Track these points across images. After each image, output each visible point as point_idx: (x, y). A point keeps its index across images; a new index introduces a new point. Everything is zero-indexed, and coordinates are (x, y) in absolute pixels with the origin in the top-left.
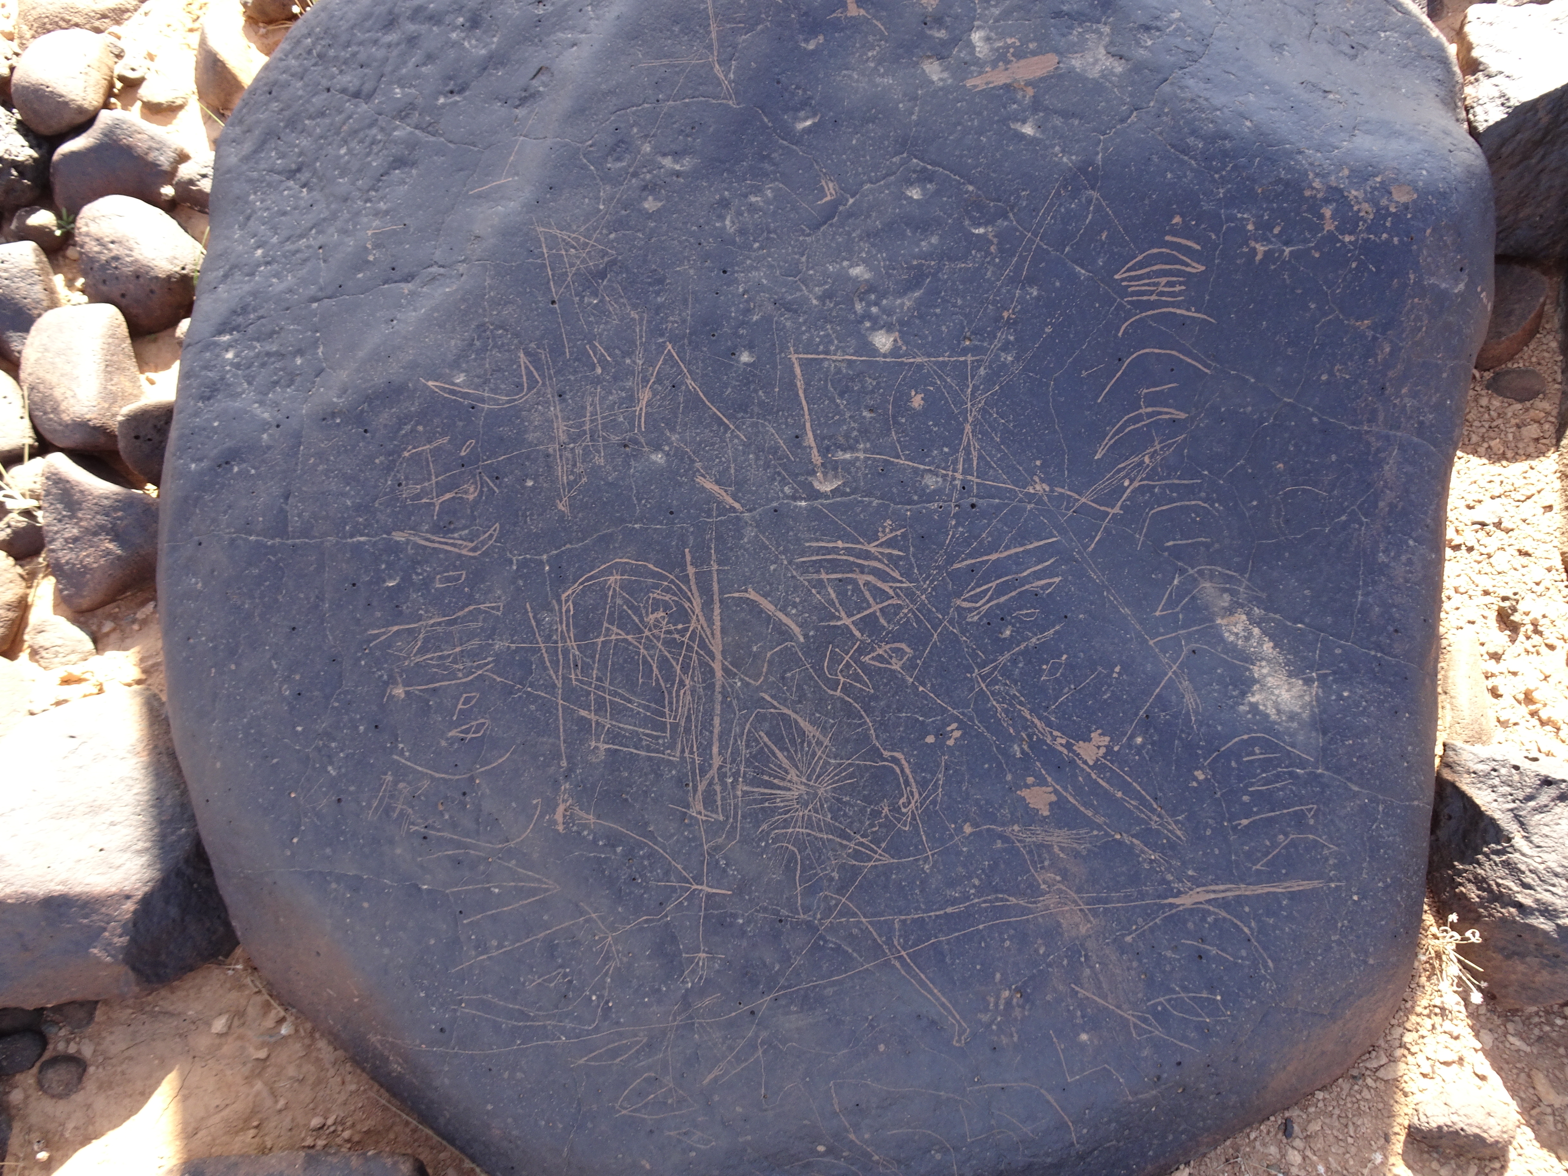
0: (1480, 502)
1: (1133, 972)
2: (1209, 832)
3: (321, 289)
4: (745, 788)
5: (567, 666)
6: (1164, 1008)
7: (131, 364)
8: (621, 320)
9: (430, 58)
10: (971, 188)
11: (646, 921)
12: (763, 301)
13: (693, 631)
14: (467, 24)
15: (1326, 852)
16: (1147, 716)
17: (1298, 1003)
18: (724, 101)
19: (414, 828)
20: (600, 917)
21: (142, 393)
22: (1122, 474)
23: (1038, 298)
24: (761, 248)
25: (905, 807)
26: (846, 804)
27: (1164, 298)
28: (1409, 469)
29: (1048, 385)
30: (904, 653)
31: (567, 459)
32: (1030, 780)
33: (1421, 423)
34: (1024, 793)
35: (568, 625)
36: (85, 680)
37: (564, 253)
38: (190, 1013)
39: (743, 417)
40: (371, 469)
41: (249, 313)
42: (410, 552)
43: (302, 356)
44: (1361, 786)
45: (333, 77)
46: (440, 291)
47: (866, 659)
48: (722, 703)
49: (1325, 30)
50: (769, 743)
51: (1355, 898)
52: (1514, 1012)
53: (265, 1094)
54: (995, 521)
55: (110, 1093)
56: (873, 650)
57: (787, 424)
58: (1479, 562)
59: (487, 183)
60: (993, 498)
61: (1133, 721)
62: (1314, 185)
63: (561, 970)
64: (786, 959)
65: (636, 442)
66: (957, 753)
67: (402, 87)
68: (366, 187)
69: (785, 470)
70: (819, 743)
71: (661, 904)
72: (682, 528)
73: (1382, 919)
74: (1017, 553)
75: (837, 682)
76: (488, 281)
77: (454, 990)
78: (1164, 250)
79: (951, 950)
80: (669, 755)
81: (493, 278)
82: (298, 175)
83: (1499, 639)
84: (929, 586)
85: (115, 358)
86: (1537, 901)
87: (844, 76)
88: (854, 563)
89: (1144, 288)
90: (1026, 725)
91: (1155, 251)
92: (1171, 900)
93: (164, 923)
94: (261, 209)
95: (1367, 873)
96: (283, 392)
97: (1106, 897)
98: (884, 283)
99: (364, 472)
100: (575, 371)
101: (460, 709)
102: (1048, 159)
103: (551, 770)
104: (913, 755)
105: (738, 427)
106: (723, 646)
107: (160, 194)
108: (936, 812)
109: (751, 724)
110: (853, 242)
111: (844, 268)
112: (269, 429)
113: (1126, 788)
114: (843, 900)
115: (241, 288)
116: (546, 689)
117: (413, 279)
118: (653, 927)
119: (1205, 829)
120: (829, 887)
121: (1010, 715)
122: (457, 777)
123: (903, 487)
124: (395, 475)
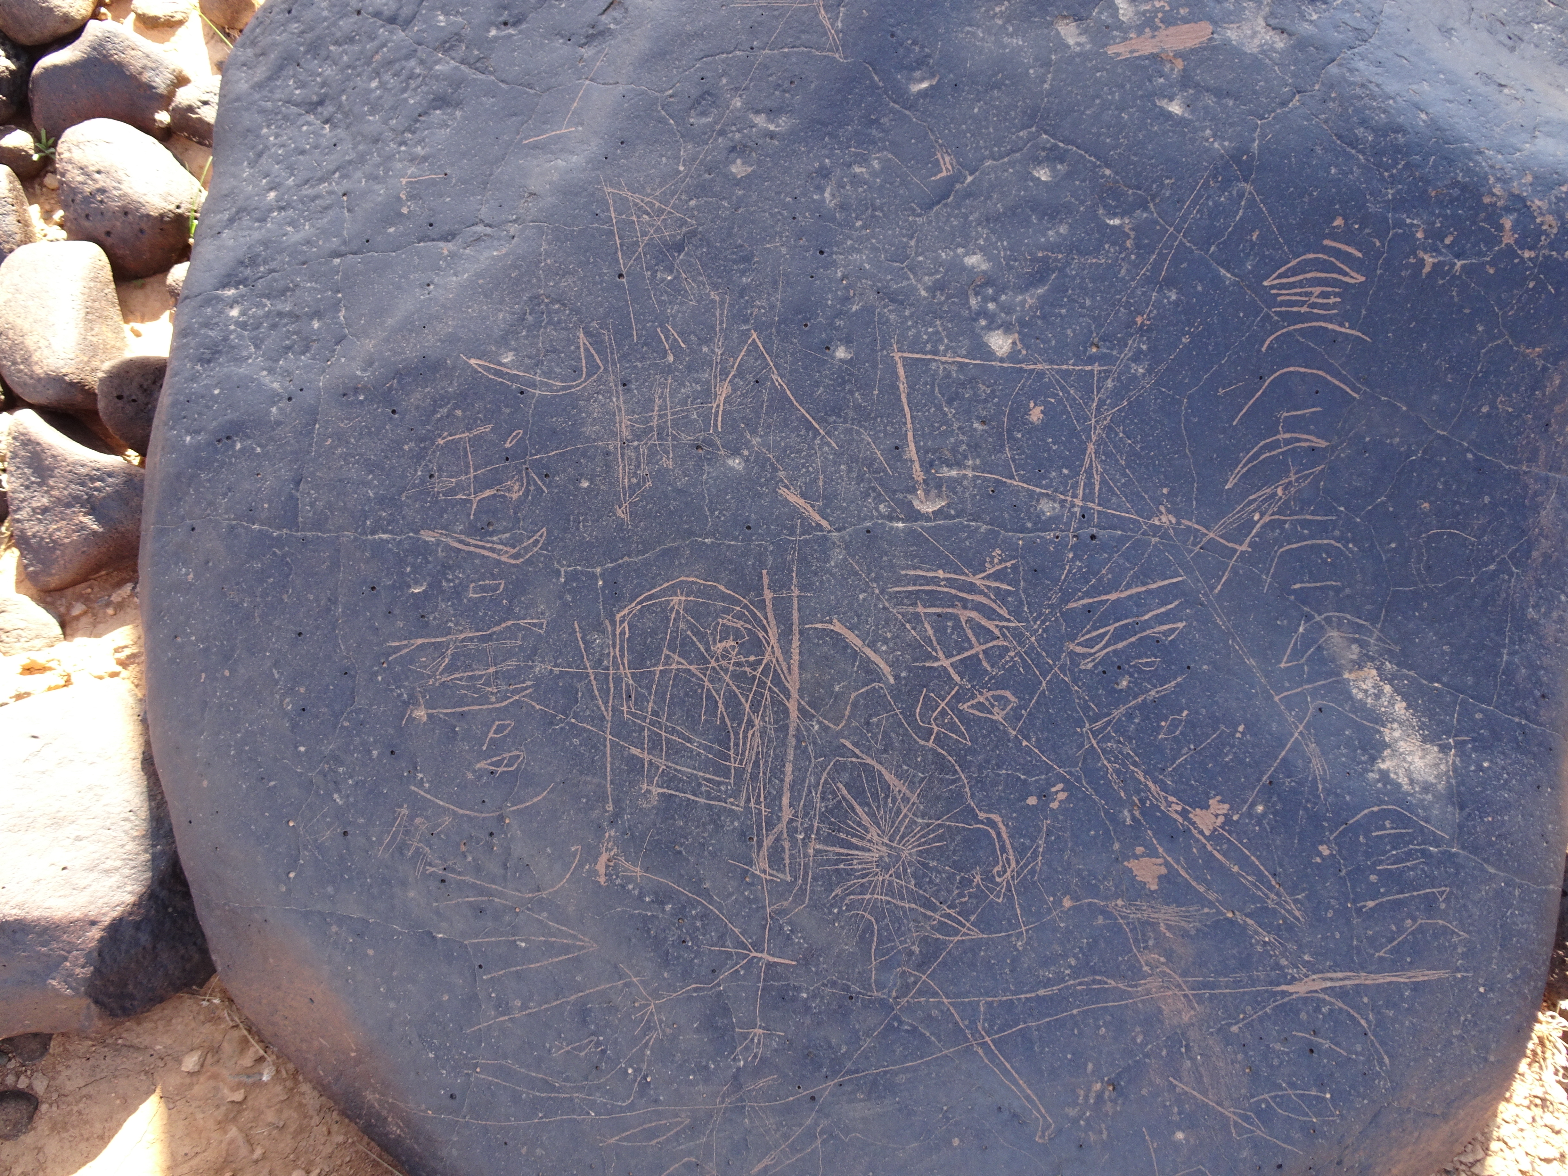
1: (1237, 1066)
2: (1330, 914)
3: (345, 243)
4: (818, 847)
5: (618, 696)
6: (1268, 1106)
7: (115, 312)
8: (699, 302)
10: (1108, 172)
11: (696, 990)
12: (864, 288)
13: (767, 664)
15: (1455, 939)
16: (1271, 783)
17: (1411, 1102)
18: (830, 54)
19: (431, 870)
20: (642, 982)
21: (126, 346)
22: (1252, 507)
23: (1176, 304)
24: (864, 227)
25: (999, 876)
26: (931, 869)
27: (1315, 311)
29: (1180, 402)
30: (1007, 701)
31: (630, 459)
32: (1139, 850)
34: (1132, 864)
35: (622, 650)
36: (50, 669)
37: (634, 218)
38: (158, 1047)
39: (835, 422)
40: (399, 456)
41: (259, 265)
43: (319, 319)
44: (1498, 868)
46: (486, 254)
47: (964, 707)
48: (796, 748)
49: (1482, 17)
50: (848, 797)
51: (1482, 990)
53: (240, 1141)
54: (1116, 555)
55: (65, 1135)
56: (973, 697)
57: (885, 432)
59: (545, 132)
60: (1116, 528)
61: (1255, 787)
62: (1494, 190)
63: (594, 1038)
64: (854, 1041)
65: (711, 444)
66: (1061, 817)
67: (447, 14)
68: (401, 128)
69: (882, 485)
70: (905, 799)
71: (714, 971)
72: (760, 546)
73: (1506, 1014)
74: (1138, 594)
75: (931, 731)
76: (545, 246)
77: (469, 1052)
78: (1320, 256)
79: (1041, 1037)
80: (732, 804)
81: (549, 244)
82: (320, 109)
84: (1040, 626)
85: (97, 305)
87: (968, 33)
88: (956, 596)
89: (1294, 298)
90: (1139, 789)
91: (1311, 256)
92: (1284, 988)
93: (133, 952)
94: (274, 145)
95: (1497, 964)
96: (297, 360)
97: (1213, 982)
98: (1004, 275)
99: (389, 459)
100: (643, 358)
101: (491, 738)
102: (1198, 143)
103: (595, 814)
104: (1011, 818)
105: (828, 433)
106: (801, 684)
107: (155, 120)
108: (1034, 883)
109: (828, 773)
110: (970, 226)
111: (958, 256)
112: (279, 401)
113: (1244, 862)
114: (924, 977)
115: (250, 235)
116: (593, 721)
117: (454, 238)
118: (704, 997)
119: (1326, 911)
120: (907, 962)
121: (1122, 777)
122: (484, 815)
123: (1015, 512)
124: (427, 465)
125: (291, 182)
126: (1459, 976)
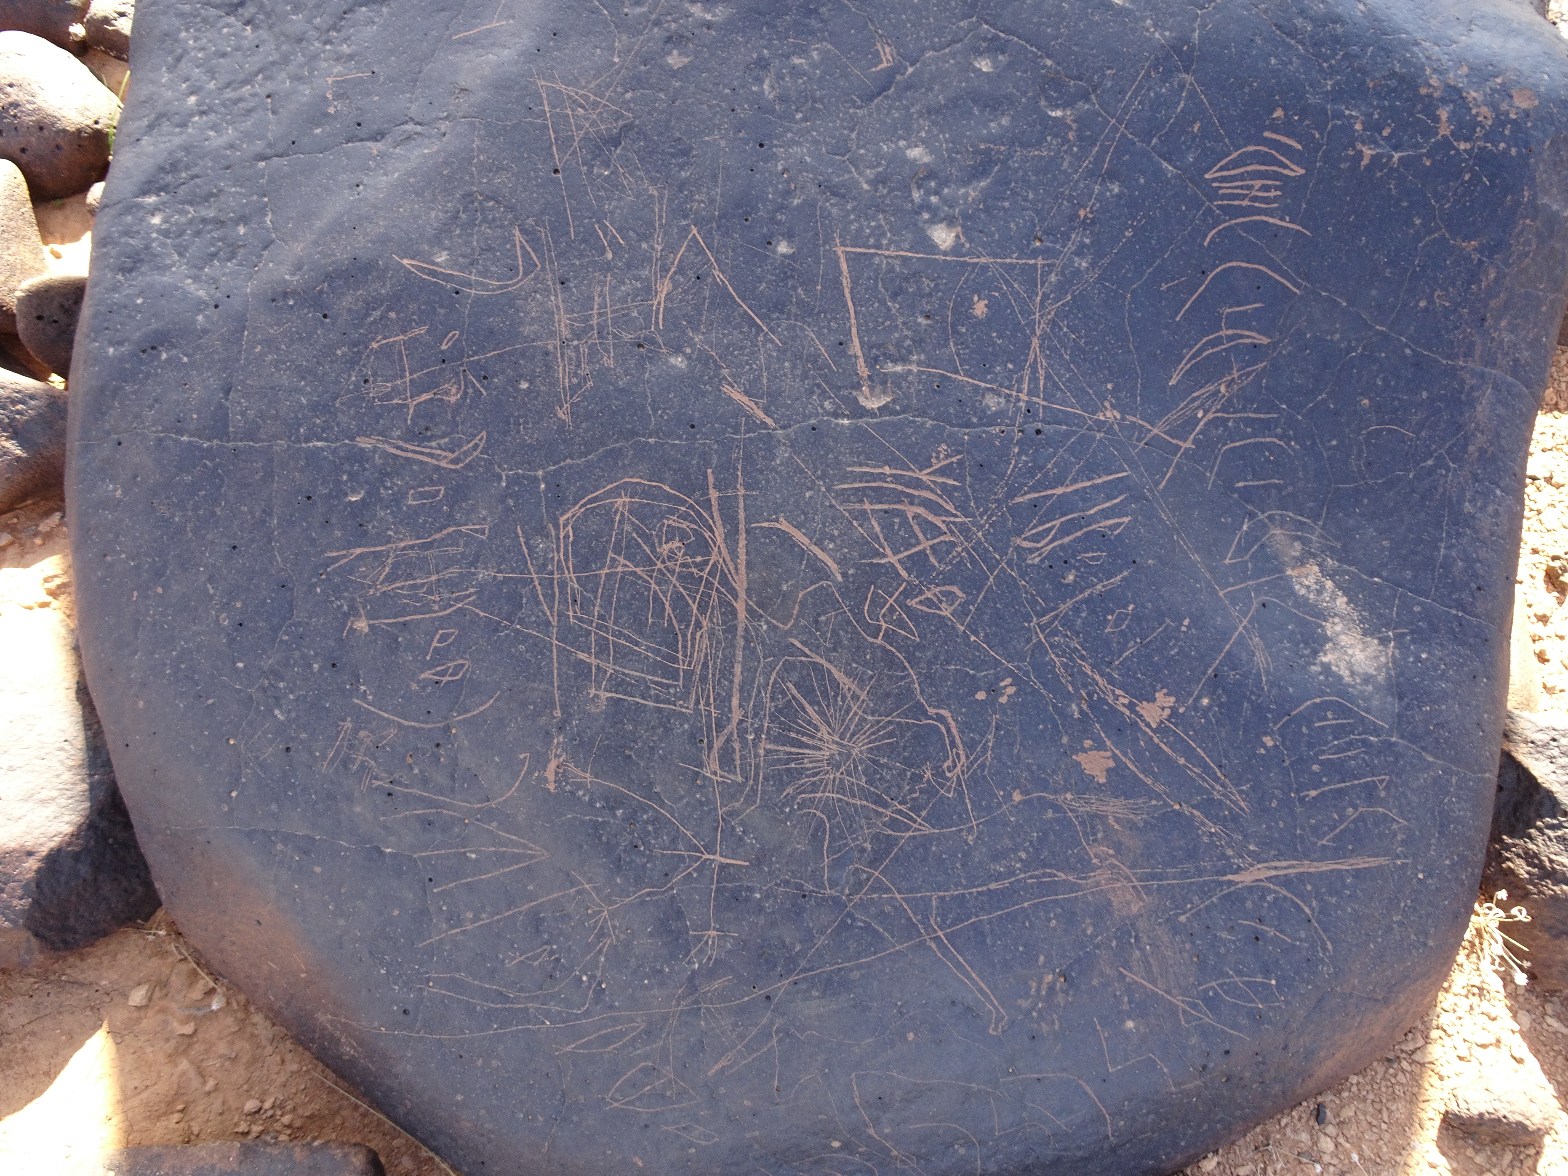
1: (1185, 955)
2: (1274, 804)
3: (270, 145)
4: (768, 746)
5: (564, 601)
6: (1216, 993)
7: (33, 232)
8: (637, 197)
10: (1049, 63)
11: (649, 894)
12: (805, 182)
13: (714, 565)
15: (1395, 826)
16: (1216, 676)
17: (1354, 987)
19: (376, 783)
20: (594, 888)
21: (45, 267)
22: (1196, 404)
23: (1119, 196)
24: (805, 119)
25: (949, 771)
26: (882, 766)
27: (1256, 204)
28: (1501, 411)
29: (1124, 297)
30: (955, 597)
31: (570, 359)
32: (1088, 743)
33: (1516, 361)
34: (1080, 758)
35: (566, 553)
37: (569, 112)
38: (103, 983)
39: (778, 318)
40: (331, 362)
41: (181, 171)
42: (378, 461)
43: (245, 224)
44: (1436, 756)
46: (417, 152)
47: (913, 603)
48: (744, 649)
50: (798, 696)
51: (1421, 876)
52: (1553, 993)
53: (192, 1073)
54: (1061, 450)
55: (10, 1072)
56: (921, 592)
57: (829, 328)
58: (1529, 519)
59: (476, 26)
60: (1061, 423)
61: (1200, 680)
62: (1431, 82)
63: (547, 947)
64: (808, 939)
65: (653, 342)
68: (325, 26)
69: (827, 382)
70: (855, 697)
71: (666, 875)
72: (704, 444)
73: (1444, 899)
74: (1084, 488)
75: (879, 628)
76: (477, 142)
78: (1261, 148)
79: (992, 930)
80: (681, 706)
81: (482, 140)
82: (240, 10)
83: (1547, 600)
84: (986, 521)
85: (13, 224)
88: (903, 492)
89: (1235, 191)
90: (1086, 682)
91: (1252, 148)
92: (1230, 877)
93: (73, 883)
94: (194, 48)
95: (1435, 850)
96: (222, 267)
97: (1161, 874)
98: (946, 168)
99: (323, 366)
100: (581, 255)
101: (435, 648)
102: (1139, 33)
103: (543, 720)
104: (961, 713)
105: (772, 330)
106: (748, 583)
107: (69, 34)
108: (984, 777)
109: (778, 673)
110: (912, 118)
111: (900, 148)
112: (204, 310)
113: (1190, 754)
114: (876, 874)
115: (170, 141)
116: (538, 626)
117: (383, 137)
118: (657, 901)
119: (1271, 801)
120: (860, 859)
121: (1069, 671)
122: (430, 726)
123: (961, 407)
124: (361, 370)
125: (212, 85)
126: (1399, 862)
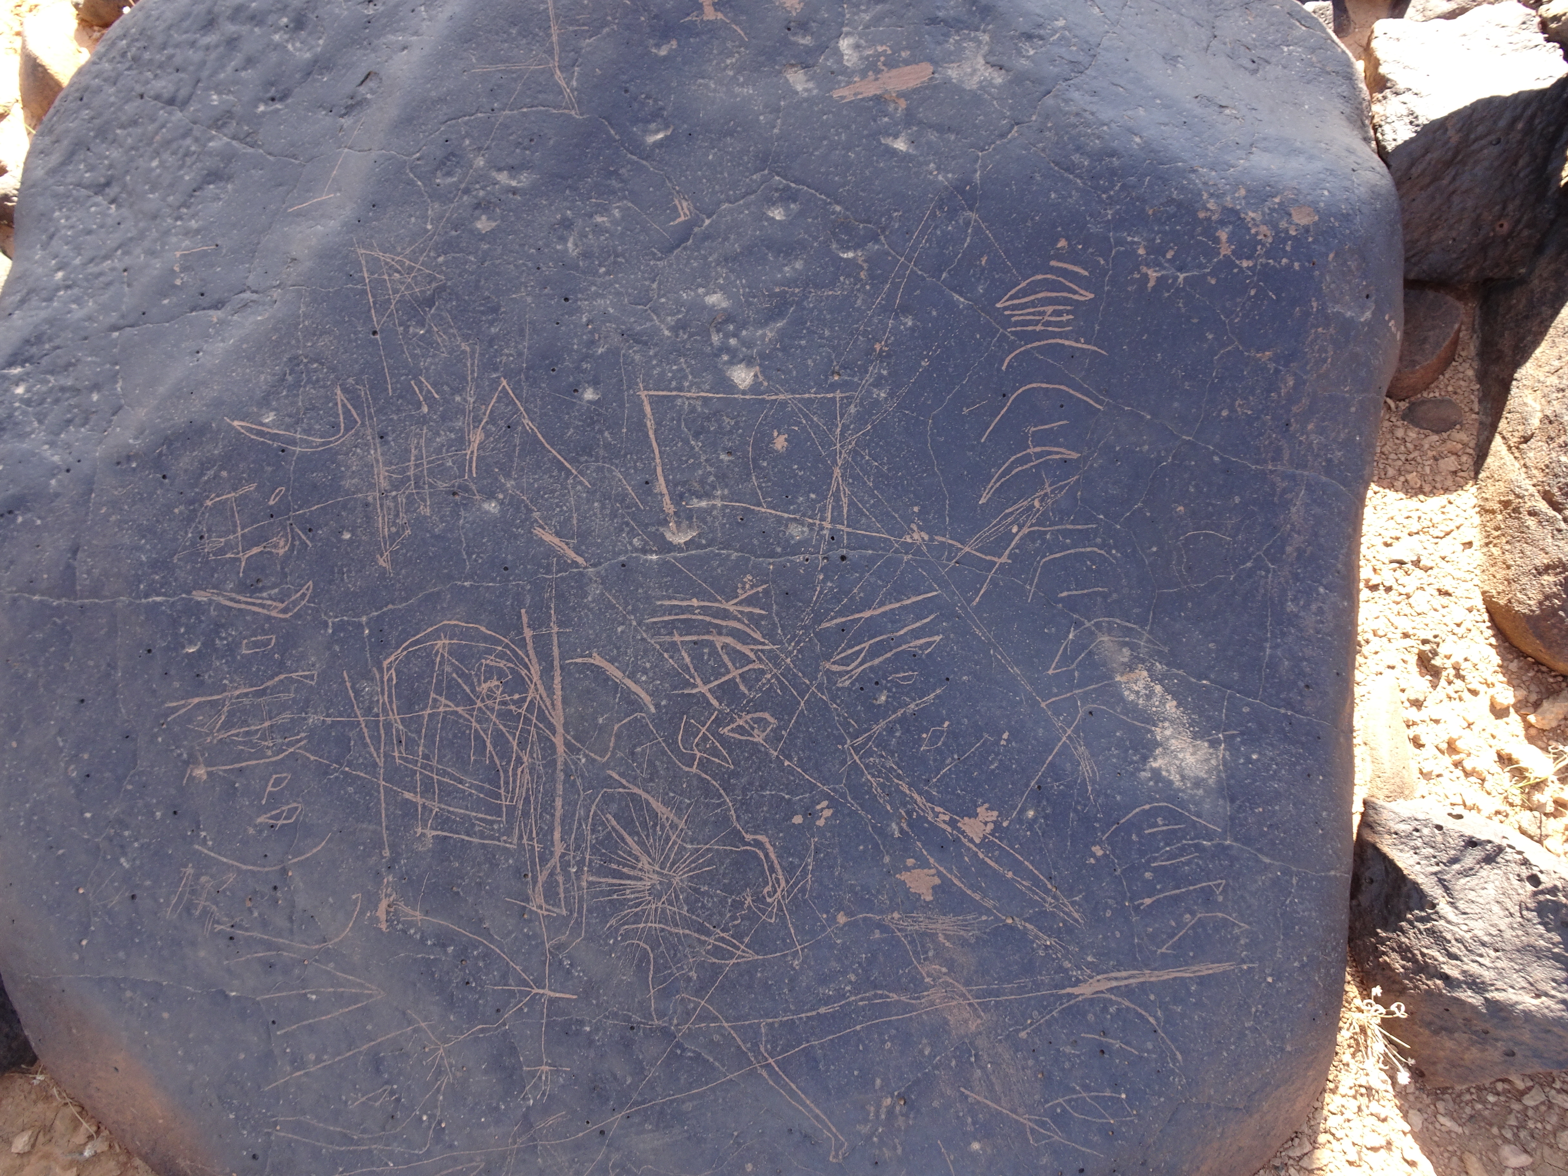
0: (1397, 539)
1: (1029, 1072)
2: (1109, 913)
3: (123, 317)
4: (591, 879)
5: (389, 742)
6: (1064, 1110)
8: (450, 353)
9: (250, 62)
10: (838, 208)
11: (482, 1031)
12: (609, 332)
13: (531, 701)
14: (292, 25)
15: (1236, 931)
16: (1039, 787)
17: (1210, 1098)
18: (566, 111)
19: (219, 927)
20: (430, 1026)
22: (1009, 520)
23: (912, 329)
24: (608, 273)
25: (770, 896)
26: (703, 894)
27: (1050, 329)
28: (1317, 510)
29: (925, 423)
30: (768, 723)
31: (389, 509)
32: (910, 862)
33: (1329, 461)
34: (904, 876)
35: (390, 696)
37: (386, 277)
39: (586, 461)
40: (170, 520)
41: (44, 343)
43: (99, 391)
44: (1273, 857)
45: (147, 82)
46: (251, 319)
47: (725, 731)
48: (564, 782)
49: (1225, 44)
50: (618, 827)
51: (1270, 980)
52: (1444, 1090)
54: (867, 574)
56: (732, 720)
57: (635, 468)
58: (1398, 603)
59: (307, 199)
60: (866, 548)
61: (1023, 793)
62: (1208, 206)
63: (388, 1087)
64: (639, 1070)
65: (466, 489)
66: (828, 834)
67: (219, 93)
68: (177, 204)
69: (634, 519)
70: (674, 826)
72: (518, 585)
73: (1299, 1002)
74: (894, 609)
75: (693, 757)
76: (303, 309)
77: (268, 1111)
78: (1049, 276)
79: (825, 1055)
80: (505, 842)
81: (307, 306)
82: (107, 190)
83: (1419, 684)
84: (794, 647)
86: (1464, 972)
87: (700, 85)
88: (710, 623)
89: (1028, 318)
90: (905, 801)
91: (1040, 277)
92: (1069, 990)
94: (65, 227)
95: (1281, 953)
96: (77, 432)
97: (998, 989)
98: (743, 311)
99: (161, 524)
100: (399, 410)
101: (270, 792)
102: (922, 177)
103: (372, 861)
104: (778, 838)
105: (581, 472)
106: (565, 718)
108: (805, 901)
109: (597, 805)
110: (710, 267)
111: (699, 296)
112: (57, 474)
113: (1016, 867)
114: (703, 1003)
115: (37, 315)
116: (366, 767)
117: (223, 306)
118: (491, 1037)
119: (1105, 911)
120: (686, 988)
121: (887, 790)
122: (266, 869)
123: (765, 538)
124: (196, 527)
126: (1245, 967)
